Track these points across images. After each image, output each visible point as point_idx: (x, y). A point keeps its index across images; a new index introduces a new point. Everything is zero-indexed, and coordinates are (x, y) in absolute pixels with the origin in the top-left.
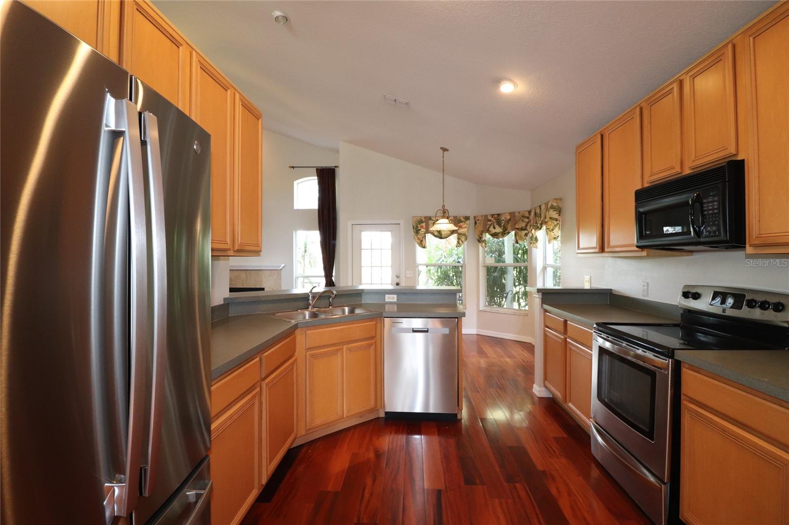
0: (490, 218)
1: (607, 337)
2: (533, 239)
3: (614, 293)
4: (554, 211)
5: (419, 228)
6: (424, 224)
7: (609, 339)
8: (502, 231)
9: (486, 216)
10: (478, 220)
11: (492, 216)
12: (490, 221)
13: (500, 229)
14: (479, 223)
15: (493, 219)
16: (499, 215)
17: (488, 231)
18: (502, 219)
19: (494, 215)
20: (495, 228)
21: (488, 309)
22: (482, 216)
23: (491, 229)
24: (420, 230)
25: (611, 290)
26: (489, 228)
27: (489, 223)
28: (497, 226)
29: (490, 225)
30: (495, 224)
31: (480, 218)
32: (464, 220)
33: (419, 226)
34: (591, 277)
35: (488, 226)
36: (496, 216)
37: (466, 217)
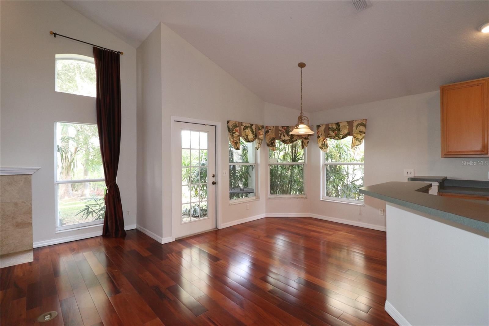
0: (280, 129)
5: (234, 132)
6: (238, 128)
8: (289, 139)
9: (277, 127)
10: (270, 129)
11: (283, 127)
12: (281, 131)
13: (288, 137)
14: (271, 132)
15: (283, 129)
16: (288, 127)
17: (279, 138)
18: (290, 130)
19: (284, 126)
20: (284, 137)
21: (273, 196)
22: (274, 127)
23: (282, 137)
26: (280, 136)
27: (280, 132)
28: (286, 135)
29: (281, 134)
30: (285, 133)
31: (272, 128)
32: (261, 128)
33: (234, 129)
34: (414, 170)
35: (280, 134)
36: (286, 127)
37: (262, 126)
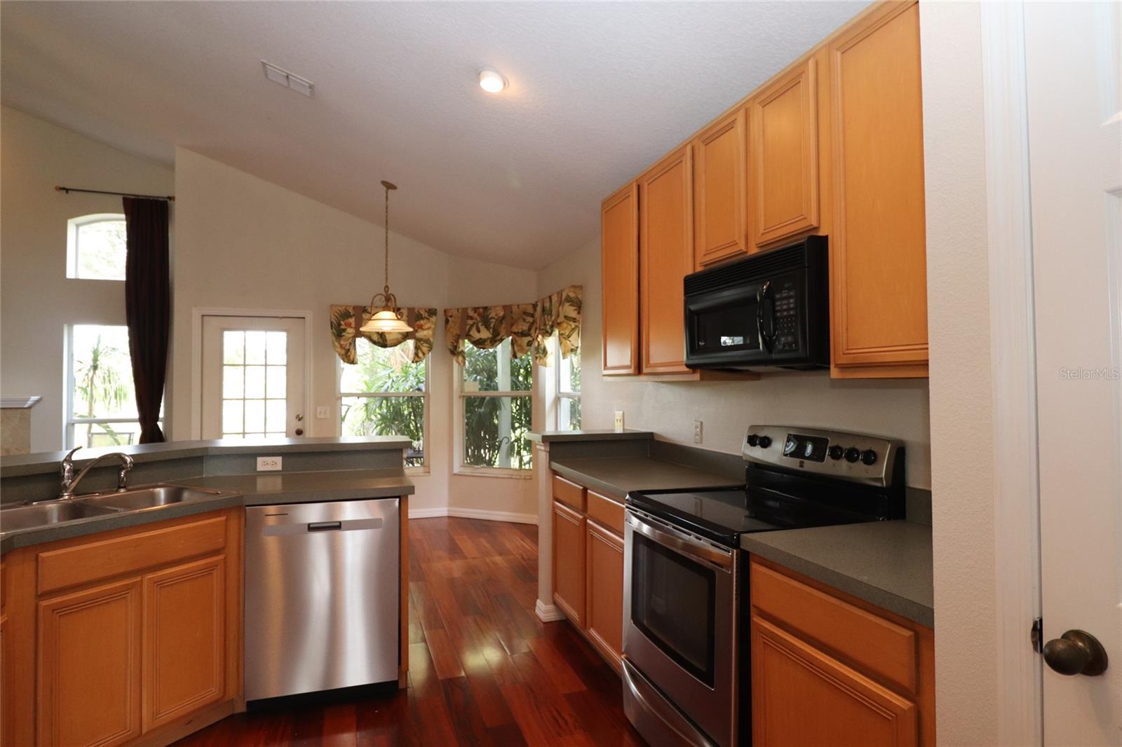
0: (471, 313)
1: (646, 515)
2: (540, 351)
3: (656, 438)
4: (571, 305)
5: (343, 327)
6: (352, 320)
7: (648, 518)
8: (490, 336)
9: (465, 310)
10: (451, 316)
11: (475, 309)
12: (471, 318)
13: (488, 332)
14: (452, 321)
15: (475, 315)
16: (486, 308)
17: (468, 336)
18: (490, 316)
19: (479, 308)
20: (479, 331)
21: (468, 471)
22: (458, 310)
23: (474, 333)
24: (344, 330)
25: (652, 434)
26: (469, 330)
27: (470, 322)
28: (482, 328)
29: (472, 326)
30: (480, 324)
31: (455, 312)
32: (426, 315)
33: (342, 323)
34: (623, 413)
35: (468, 327)
36: (481, 310)
37: (430, 310)
